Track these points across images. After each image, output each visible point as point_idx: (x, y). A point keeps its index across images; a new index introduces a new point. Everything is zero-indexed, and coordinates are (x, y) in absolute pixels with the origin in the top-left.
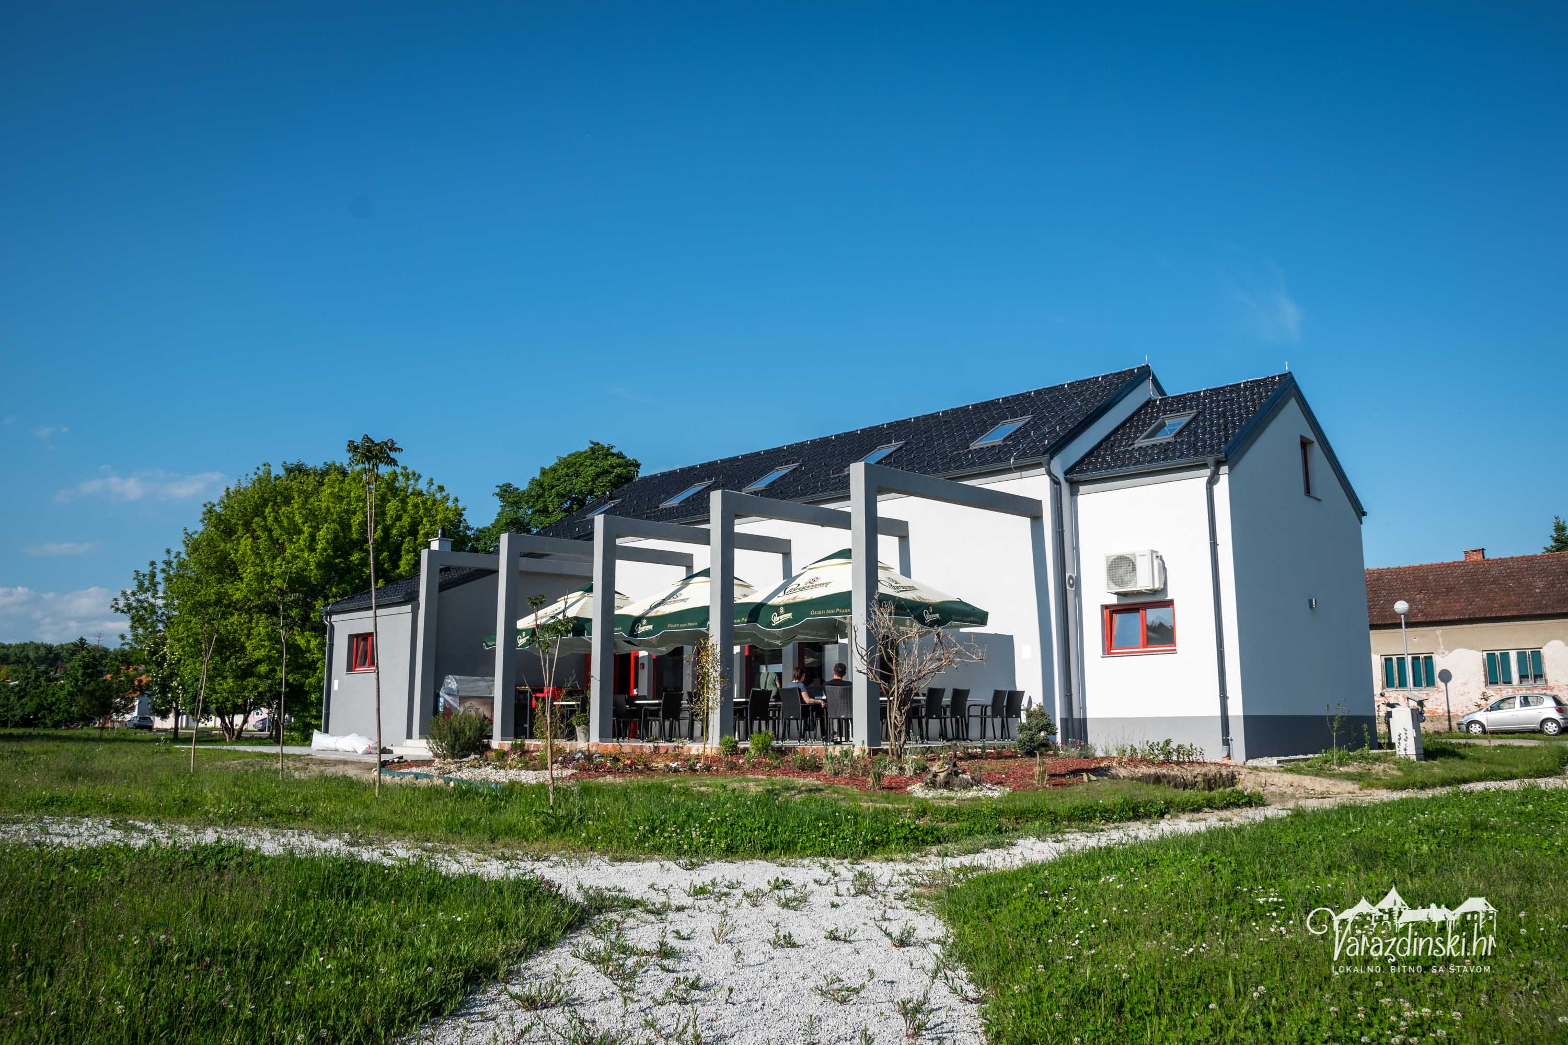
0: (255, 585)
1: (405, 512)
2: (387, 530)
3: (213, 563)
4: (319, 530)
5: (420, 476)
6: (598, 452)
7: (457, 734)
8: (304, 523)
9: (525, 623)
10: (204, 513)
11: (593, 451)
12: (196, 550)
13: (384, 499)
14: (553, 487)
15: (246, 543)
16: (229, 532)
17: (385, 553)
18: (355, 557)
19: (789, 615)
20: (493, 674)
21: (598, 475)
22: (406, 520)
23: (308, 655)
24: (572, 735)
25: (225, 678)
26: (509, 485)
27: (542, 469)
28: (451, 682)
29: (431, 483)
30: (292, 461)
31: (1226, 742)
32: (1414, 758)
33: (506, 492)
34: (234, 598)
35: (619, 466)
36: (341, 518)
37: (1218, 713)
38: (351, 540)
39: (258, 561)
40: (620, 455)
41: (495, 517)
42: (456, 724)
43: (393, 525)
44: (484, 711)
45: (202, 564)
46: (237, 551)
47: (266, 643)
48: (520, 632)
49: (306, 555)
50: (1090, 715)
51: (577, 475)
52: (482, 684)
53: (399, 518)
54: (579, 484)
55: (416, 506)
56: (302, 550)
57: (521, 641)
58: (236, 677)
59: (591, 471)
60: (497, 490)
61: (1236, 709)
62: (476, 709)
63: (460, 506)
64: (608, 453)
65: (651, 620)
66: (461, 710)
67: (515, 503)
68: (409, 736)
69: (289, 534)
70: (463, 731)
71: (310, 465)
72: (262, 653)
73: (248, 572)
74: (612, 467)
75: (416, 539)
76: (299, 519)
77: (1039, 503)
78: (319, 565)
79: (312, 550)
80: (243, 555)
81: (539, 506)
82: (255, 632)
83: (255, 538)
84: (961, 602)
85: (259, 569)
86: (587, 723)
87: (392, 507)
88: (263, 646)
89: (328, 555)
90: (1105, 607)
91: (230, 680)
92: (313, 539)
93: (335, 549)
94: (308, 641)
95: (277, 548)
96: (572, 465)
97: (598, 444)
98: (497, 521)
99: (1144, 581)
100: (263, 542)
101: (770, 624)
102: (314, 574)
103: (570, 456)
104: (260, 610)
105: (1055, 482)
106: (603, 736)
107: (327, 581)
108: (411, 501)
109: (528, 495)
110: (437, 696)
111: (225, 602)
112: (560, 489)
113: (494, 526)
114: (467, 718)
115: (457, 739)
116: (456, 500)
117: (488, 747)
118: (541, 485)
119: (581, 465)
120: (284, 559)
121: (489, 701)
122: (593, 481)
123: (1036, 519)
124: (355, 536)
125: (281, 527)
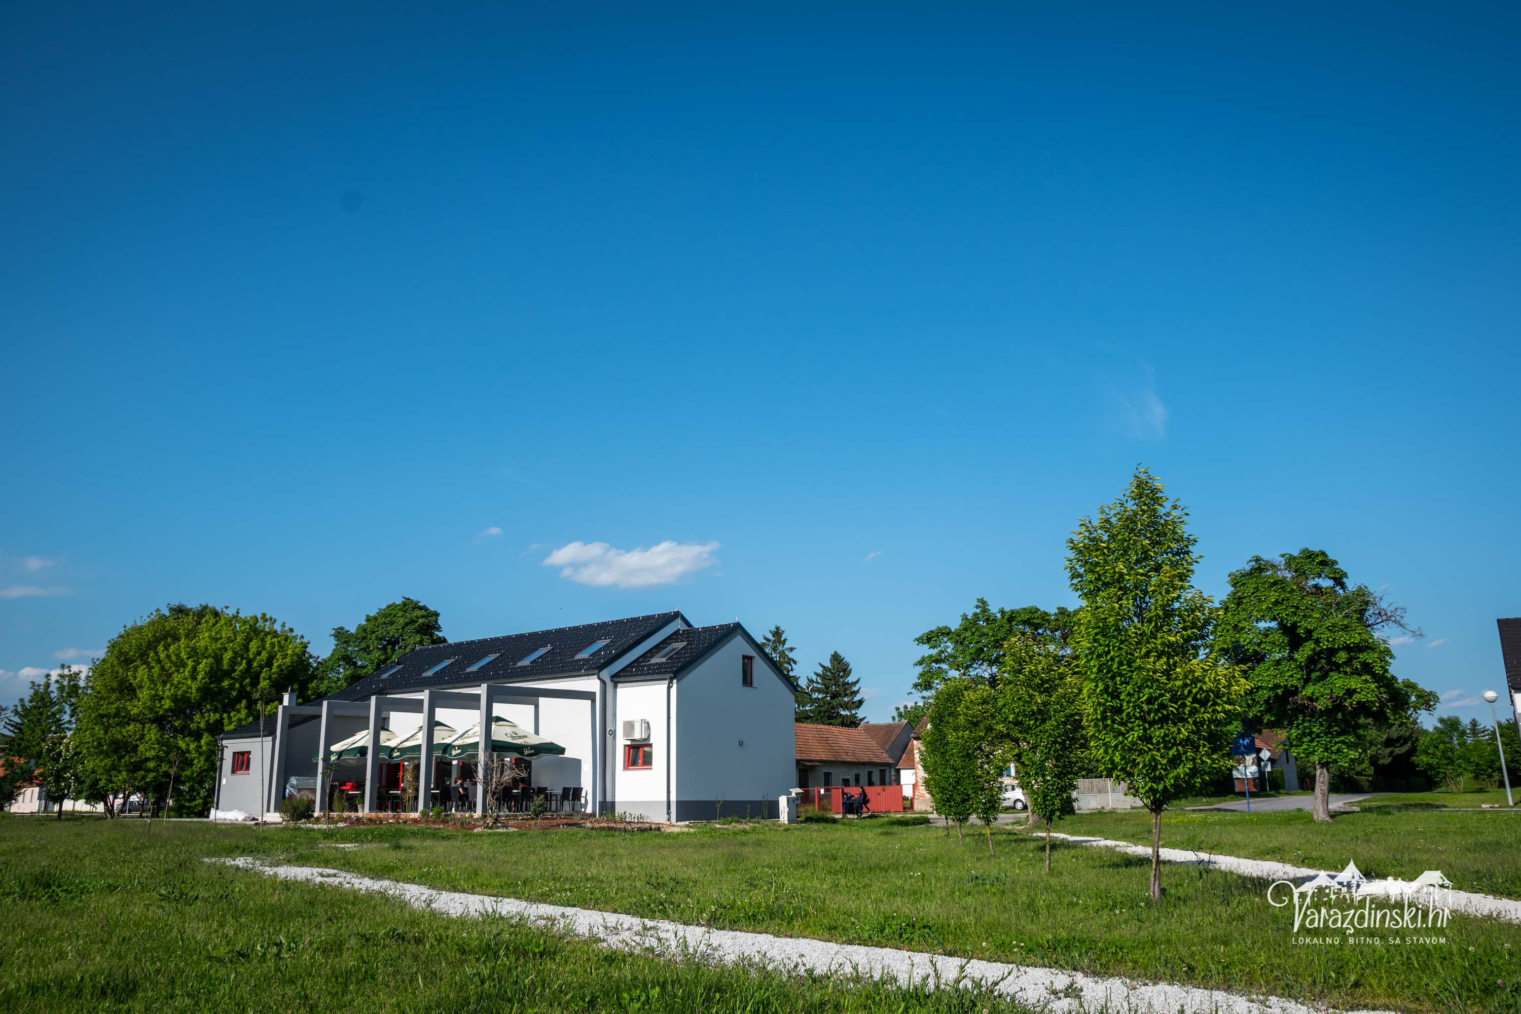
0: (149, 703)
1: (264, 649)
2: (250, 662)
3: (115, 685)
4: (199, 663)
5: (275, 621)
6: (409, 605)
7: (295, 809)
8: (188, 658)
9: (335, 748)
10: (108, 647)
11: (404, 604)
12: (102, 675)
13: (248, 640)
14: (374, 632)
15: (142, 672)
16: (127, 661)
17: (248, 680)
18: (226, 684)
19: (459, 751)
20: (316, 775)
21: (407, 624)
22: (264, 655)
23: (187, 755)
24: (356, 811)
25: (120, 772)
26: (342, 628)
27: (368, 616)
28: (293, 780)
29: (283, 625)
30: (175, 603)
31: (669, 813)
32: (786, 822)
33: (340, 634)
34: (132, 712)
35: (423, 617)
36: (216, 654)
37: (665, 799)
38: (222, 670)
39: (152, 686)
40: (424, 608)
41: (331, 652)
42: (295, 804)
43: (255, 658)
44: (311, 796)
45: (106, 686)
46: (135, 678)
47: (156, 746)
48: (332, 753)
49: (189, 682)
50: (618, 799)
51: (392, 623)
52: (311, 781)
53: (259, 653)
54: (392, 631)
55: (272, 644)
56: (186, 679)
57: (333, 758)
58: (128, 771)
59: (402, 621)
60: (333, 632)
61: (673, 798)
62: (308, 795)
63: (305, 640)
64: (416, 606)
65: (399, 750)
66: (298, 796)
67: (345, 642)
68: (268, 811)
69: (176, 666)
70: (298, 807)
71: (189, 605)
72: (153, 753)
73: (144, 695)
74: (417, 617)
75: (271, 669)
76: (184, 655)
77: (594, 693)
78: (198, 690)
79: (194, 678)
80: (142, 681)
81: (363, 645)
82: (147, 738)
83: (150, 668)
84: (552, 743)
85: (153, 692)
86: (363, 803)
87: (254, 646)
88: (153, 748)
89: (205, 682)
90: (626, 746)
91: (124, 773)
92: (194, 669)
93: (210, 678)
94: (188, 745)
95: (166, 677)
96: (388, 615)
97: (408, 599)
98: (332, 655)
99: (637, 735)
100: (156, 670)
101: (451, 755)
102: (194, 695)
103: (388, 607)
104: (152, 721)
105: (603, 683)
106: (371, 810)
107: (204, 699)
108: (269, 640)
109: (355, 637)
110: (285, 788)
111: (123, 714)
112: (379, 633)
113: (330, 659)
114: (301, 800)
115: (295, 812)
116: (302, 637)
117: (312, 816)
118: (365, 630)
119: (395, 616)
120: (172, 685)
121: (314, 791)
122: (403, 628)
123: (593, 701)
124: (225, 667)
125: (171, 661)
